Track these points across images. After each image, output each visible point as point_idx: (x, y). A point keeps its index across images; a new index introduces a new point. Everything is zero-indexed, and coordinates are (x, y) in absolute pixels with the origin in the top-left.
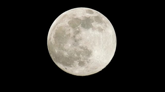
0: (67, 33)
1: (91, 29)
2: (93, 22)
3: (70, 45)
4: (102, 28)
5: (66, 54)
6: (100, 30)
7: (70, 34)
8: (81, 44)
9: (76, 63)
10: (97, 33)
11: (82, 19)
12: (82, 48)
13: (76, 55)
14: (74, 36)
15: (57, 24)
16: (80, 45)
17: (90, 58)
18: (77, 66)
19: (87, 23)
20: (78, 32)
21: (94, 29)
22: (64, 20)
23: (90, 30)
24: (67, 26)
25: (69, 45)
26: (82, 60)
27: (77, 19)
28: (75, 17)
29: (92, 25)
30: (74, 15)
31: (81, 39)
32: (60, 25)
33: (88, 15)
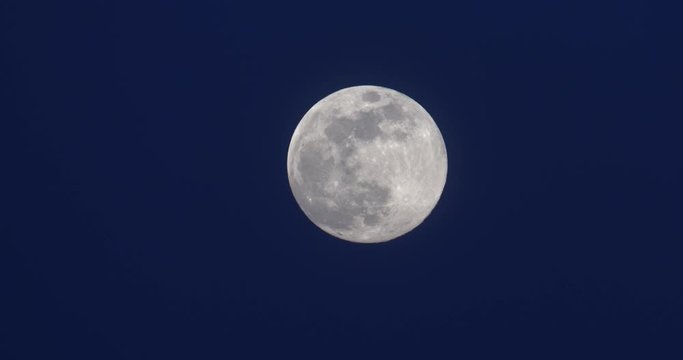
0: (326, 157)
1: (378, 138)
2: (380, 121)
3: (336, 184)
4: (405, 131)
5: (331, 204)
6: (401, 136)
7: (332, 160)
8: (362, 176)
9: (360, 220)
10: (393, 145)
11: (355, 118)
12: (364, 185)
13: (354, 204)
14: (343, 163)
15: (301, 137)
16: (360, 179)
17: (390, 204)
18: (363, 225)
19: (367, 126)
20: (350, 151)
21: (384, 137)
22: (314, 125)
23: (378, 143)
24: (323, 141)
25: (334, 184)
26: (370, 213)
27: (344, 119)
28: (339, 116)
29: (379, 128)
30: (336, 111)
31: (359, 166)
32: (307, 138)
33: (367, 106)
